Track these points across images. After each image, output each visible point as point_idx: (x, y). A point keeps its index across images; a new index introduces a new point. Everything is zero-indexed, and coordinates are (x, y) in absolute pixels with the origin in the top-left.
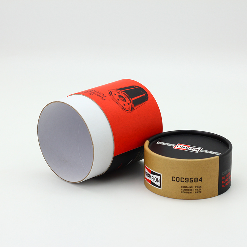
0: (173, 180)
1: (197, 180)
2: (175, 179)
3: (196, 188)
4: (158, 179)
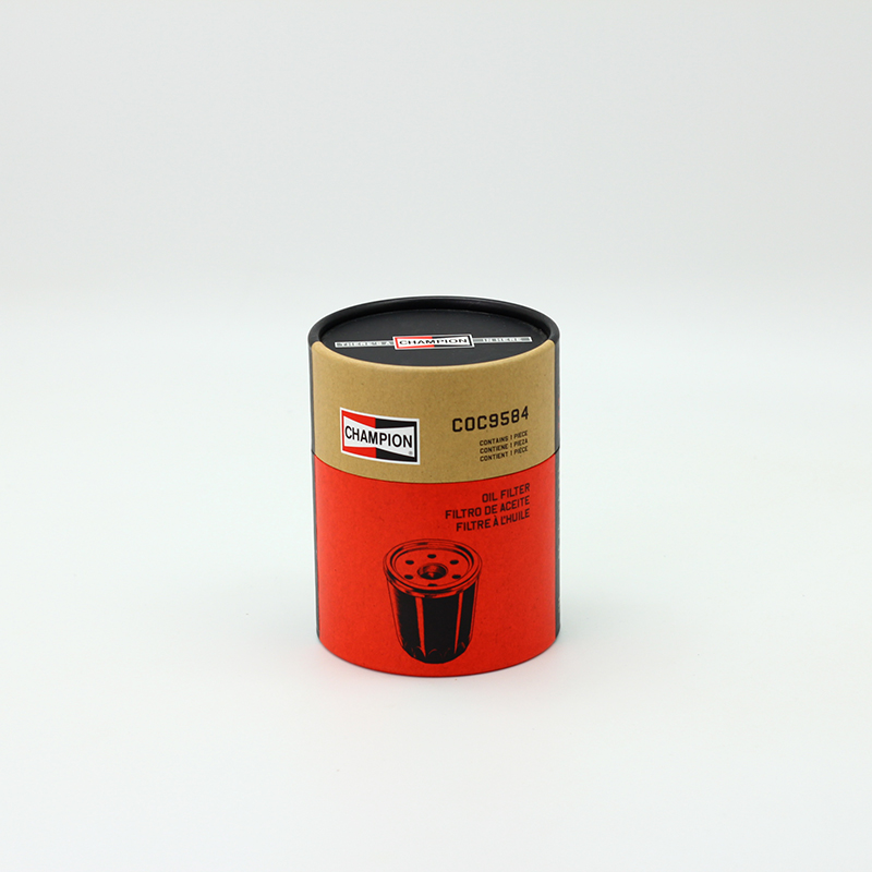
0: (457, 428)
1: (517, 416)
2: (463, 425)
3: (517, 439)
4: (405, 437)
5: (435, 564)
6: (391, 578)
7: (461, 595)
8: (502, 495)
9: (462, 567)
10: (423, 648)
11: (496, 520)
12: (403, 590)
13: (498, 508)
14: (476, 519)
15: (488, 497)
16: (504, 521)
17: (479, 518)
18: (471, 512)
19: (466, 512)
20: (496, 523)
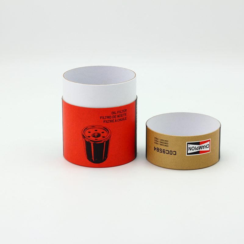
0: (175, 152)
1: (157, 149)
3: (157, 142)
4: (191, 150)
5: (97, 133)
6: (84, 137)
7: (105, 143)
8: (118, 112)
9: (105, 134)
10: (93, 159)
11: (116, 120)
12: (87, 141)
13: (117, 116)
14: (110, 119)
15: (113, 113)
16: (119, 120)
17: (111, 119)
18: (108, 117)
19: (107, 117)
20: (116, 121)
